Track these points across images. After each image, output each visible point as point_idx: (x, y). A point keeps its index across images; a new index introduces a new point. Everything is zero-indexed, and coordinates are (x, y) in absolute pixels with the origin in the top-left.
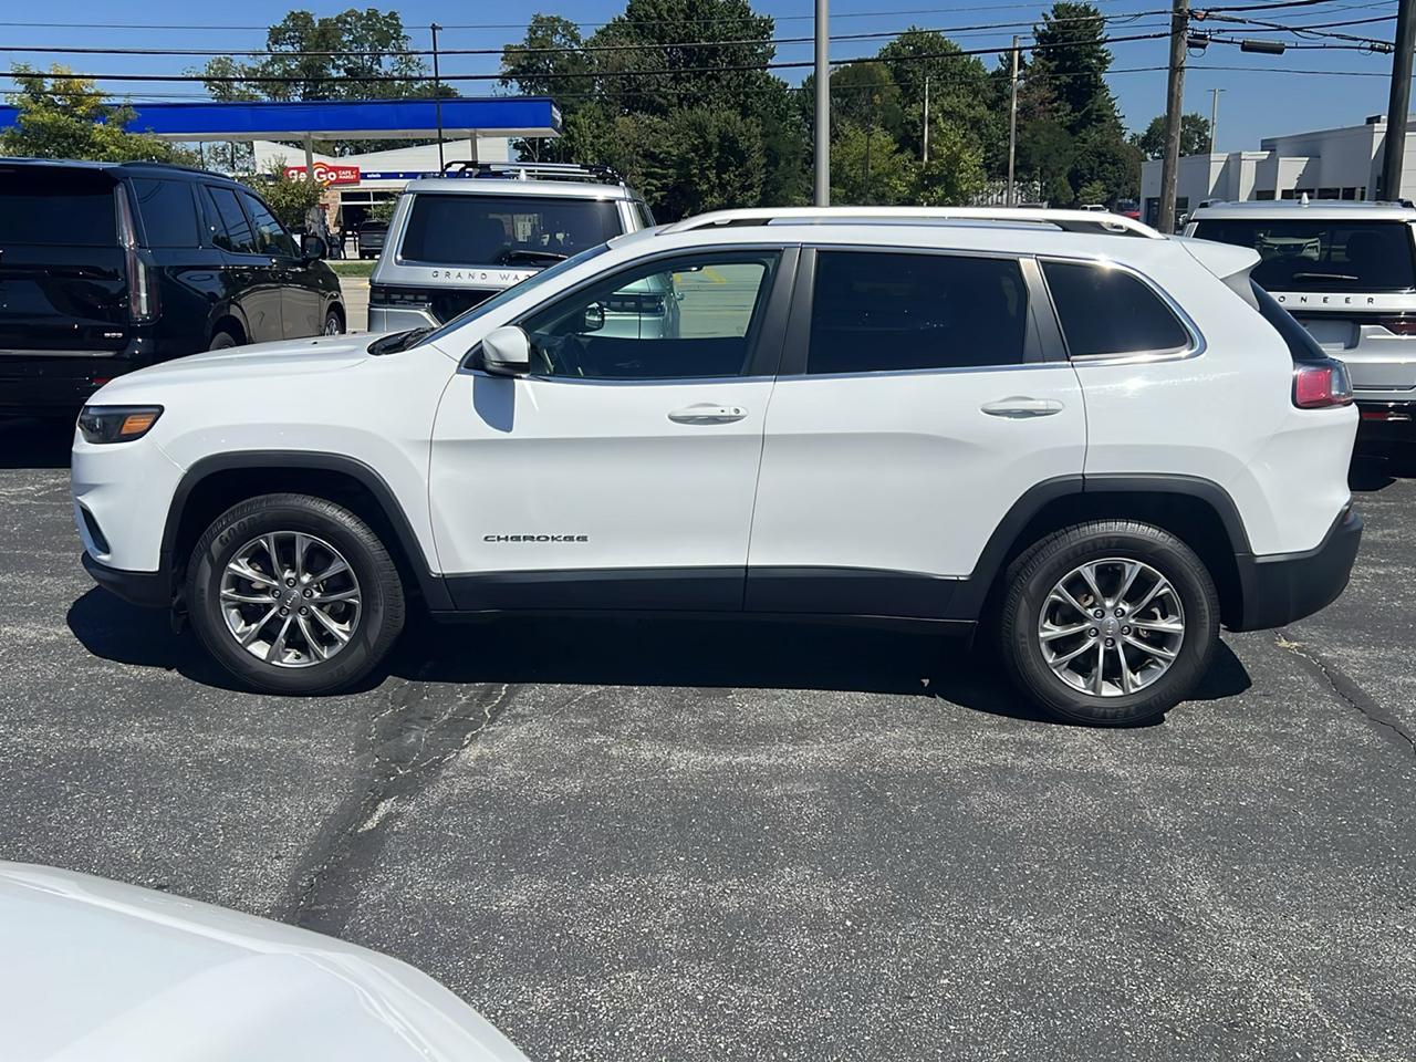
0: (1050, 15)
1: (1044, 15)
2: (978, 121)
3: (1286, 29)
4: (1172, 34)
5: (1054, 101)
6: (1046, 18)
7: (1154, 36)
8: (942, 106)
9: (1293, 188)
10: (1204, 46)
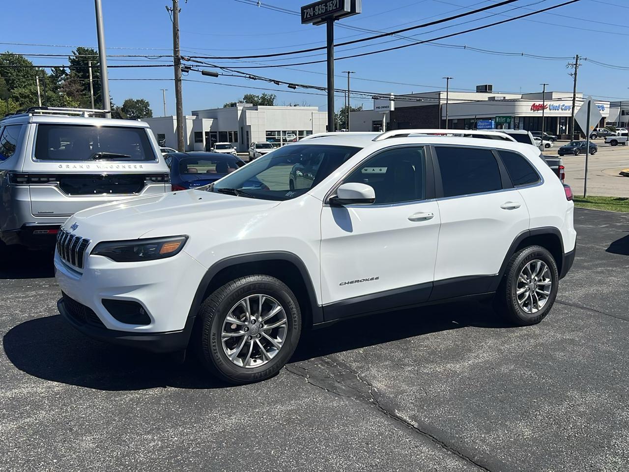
0: (76, 52)
1: (73, 52)
2: (50, 98)
3: (218, 67)
4: (175, 65)
5: (83, 90)
6: (74, 54)
7: (167, 66)
8: (30, 90)
9: (209, 131)
10: (188, 72)
